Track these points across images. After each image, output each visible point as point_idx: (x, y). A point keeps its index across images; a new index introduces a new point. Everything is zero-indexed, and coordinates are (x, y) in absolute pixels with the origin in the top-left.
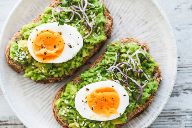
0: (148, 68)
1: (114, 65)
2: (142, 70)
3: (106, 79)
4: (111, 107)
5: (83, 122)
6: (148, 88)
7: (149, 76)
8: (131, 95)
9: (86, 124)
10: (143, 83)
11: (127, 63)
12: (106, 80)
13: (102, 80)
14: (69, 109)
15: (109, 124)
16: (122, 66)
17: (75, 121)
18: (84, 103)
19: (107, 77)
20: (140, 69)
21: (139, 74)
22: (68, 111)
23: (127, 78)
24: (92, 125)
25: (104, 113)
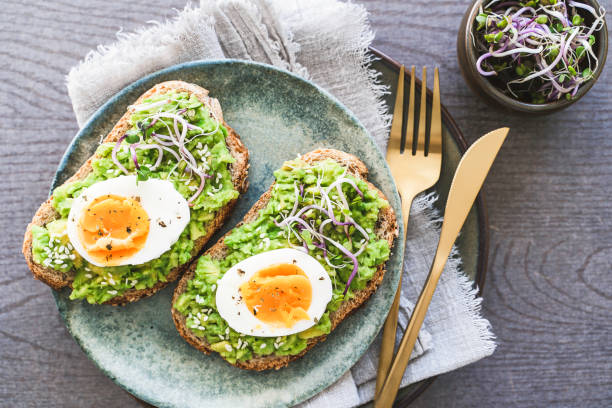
0: (364, 212)
1: (293, 212)
2: (352, 221)
3: (280, 244)
4: (295, 306)
5: (240, 342)
6: (368, 256)
7: (370, 230)
8: (334, 273)
9: (246, 344)
10: (357, 245)
11: (319, 206)
12: (279, 248)
13: (271, 248)
14: (206, 313)
15: (293, 339)
16: (309, 214)
17: (222, 338)
18: (235, 301)
19: (281, 239)
20: (349, 219)
21: (346, 227)
22: (206, 318)
23: (322, 241)
24: (259, 346)
25: (281, 319)
